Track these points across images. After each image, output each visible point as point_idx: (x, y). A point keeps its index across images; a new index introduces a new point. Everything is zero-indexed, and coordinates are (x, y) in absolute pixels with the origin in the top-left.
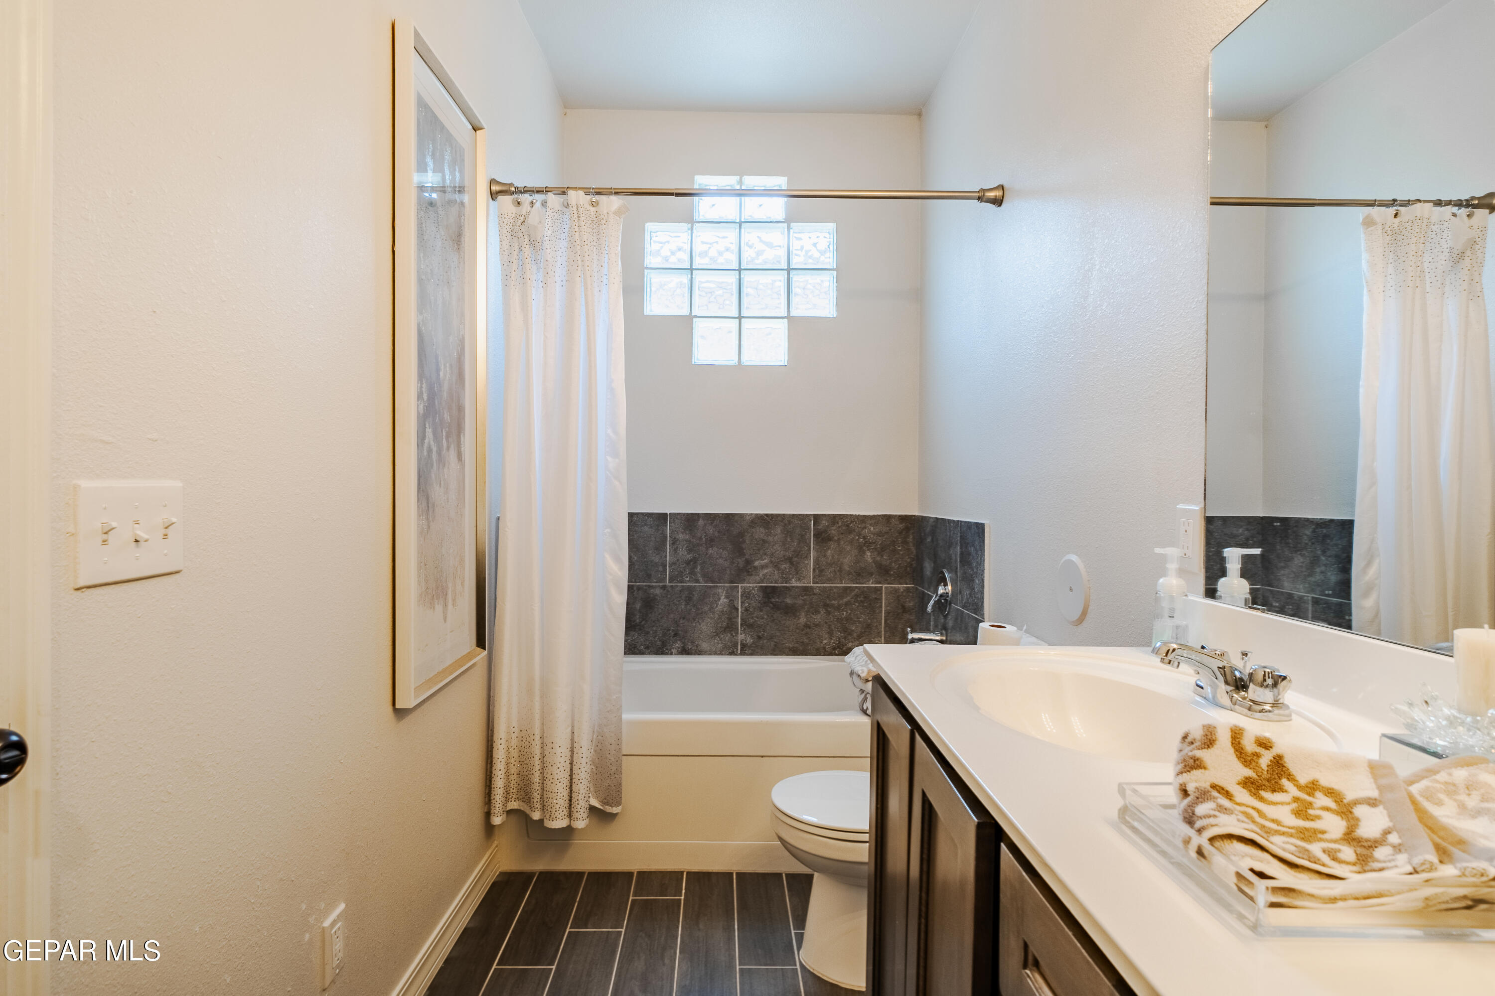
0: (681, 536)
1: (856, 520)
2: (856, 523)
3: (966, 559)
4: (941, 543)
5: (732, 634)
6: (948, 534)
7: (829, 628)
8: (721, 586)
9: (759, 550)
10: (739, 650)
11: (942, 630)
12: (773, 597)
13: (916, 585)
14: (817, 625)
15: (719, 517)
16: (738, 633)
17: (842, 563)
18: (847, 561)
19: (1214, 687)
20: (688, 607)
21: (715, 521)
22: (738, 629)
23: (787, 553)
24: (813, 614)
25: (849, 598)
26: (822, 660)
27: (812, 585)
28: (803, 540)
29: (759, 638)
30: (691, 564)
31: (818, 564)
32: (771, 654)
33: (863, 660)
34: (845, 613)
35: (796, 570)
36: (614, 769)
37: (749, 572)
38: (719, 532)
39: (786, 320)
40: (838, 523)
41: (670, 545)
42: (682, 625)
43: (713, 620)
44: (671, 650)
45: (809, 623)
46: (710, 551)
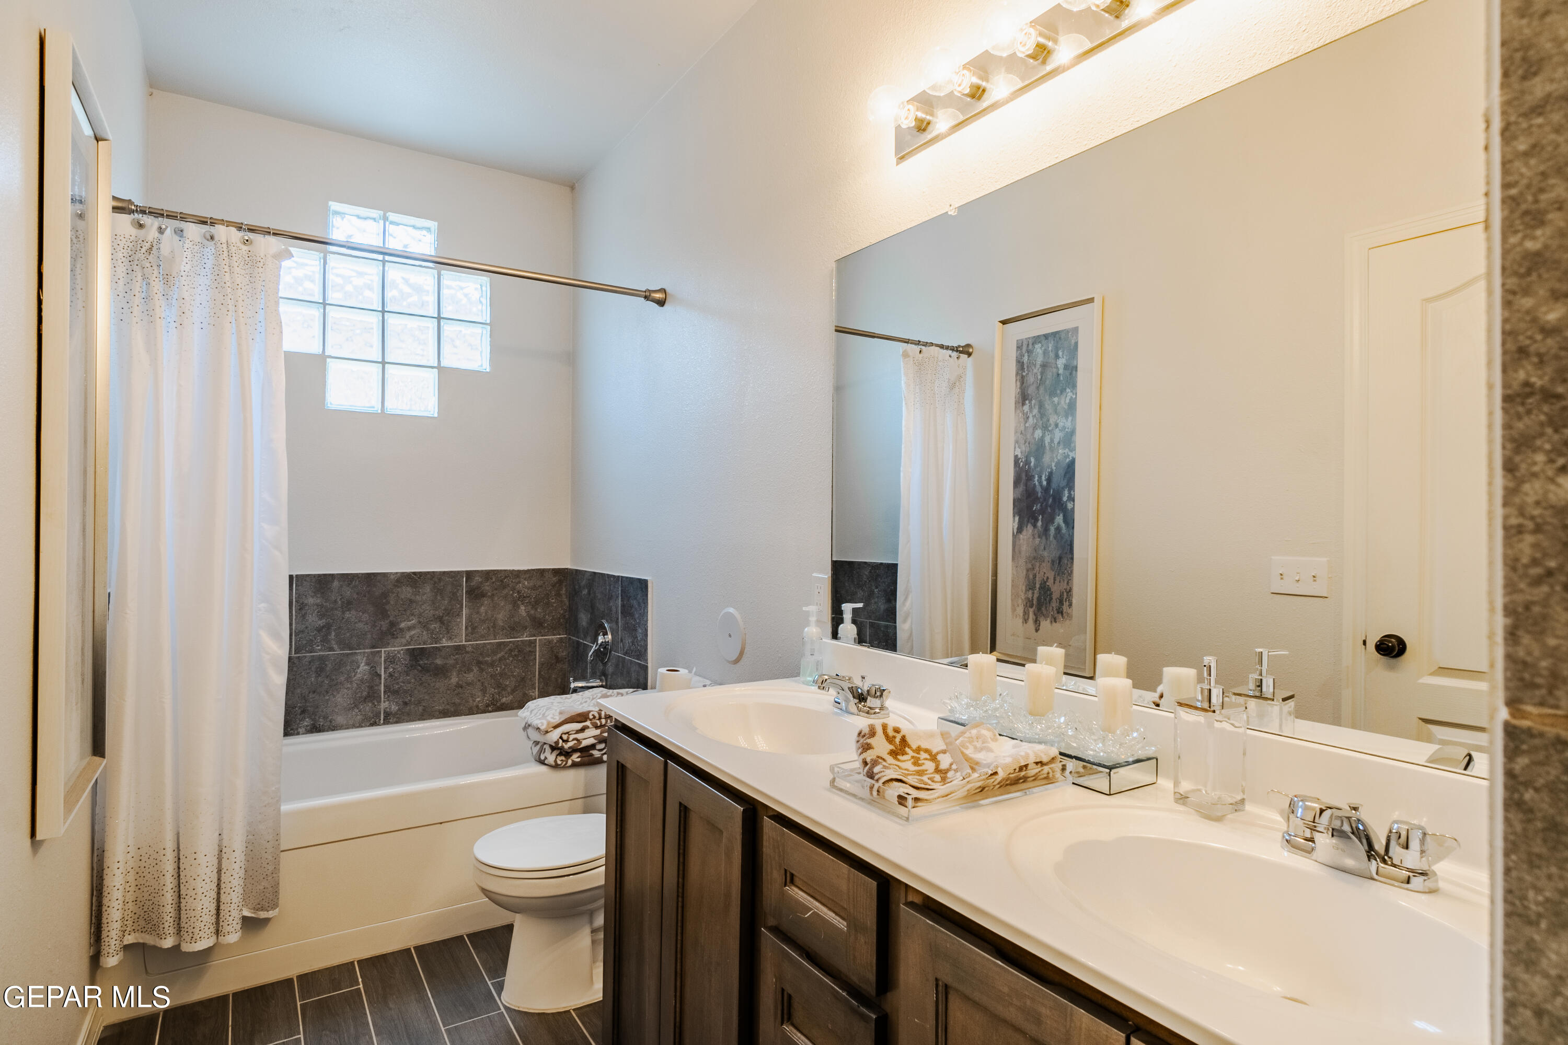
0: (311, 601)
1: (510, 575)
2: (510, 578)
3: (627, 611)
4: (599, 596)
5: (373, 704)
6: (608, 587)
7: (482, 686)
8: (361, 653)
9: (405, 610)
10: (382, 720)
11: (600, 676)
12: (421, 659)
13: (569, 634)
14: (469, 684)
15: (359, 578)
16: (380, 702)
17: (496, 619)
18: (501, 617)
19: (847, 701)
20: (320, 679)
21: (354, 582)
22: (381, 698)
23: (437, 612)
24: (465, 673)
25: (502, 653)
26: (478, 719)
27: (464, 643)
28: (454, 597)
29: (406, 704)
30: (324, 630)
31: (470, 621)
32: (419, 720)
33: (540, 713)
34: (499, 669)
35: (447, 629)
36: (271, 868)
37: (394, 635)
38: (357, 594)
39: (436, 371)
40: (492, 579)
41: (296, 612)
42: (311, 700)
43: (350, 690)
44: (297, 729)
45: (461, 683)
46: (347, 615)
